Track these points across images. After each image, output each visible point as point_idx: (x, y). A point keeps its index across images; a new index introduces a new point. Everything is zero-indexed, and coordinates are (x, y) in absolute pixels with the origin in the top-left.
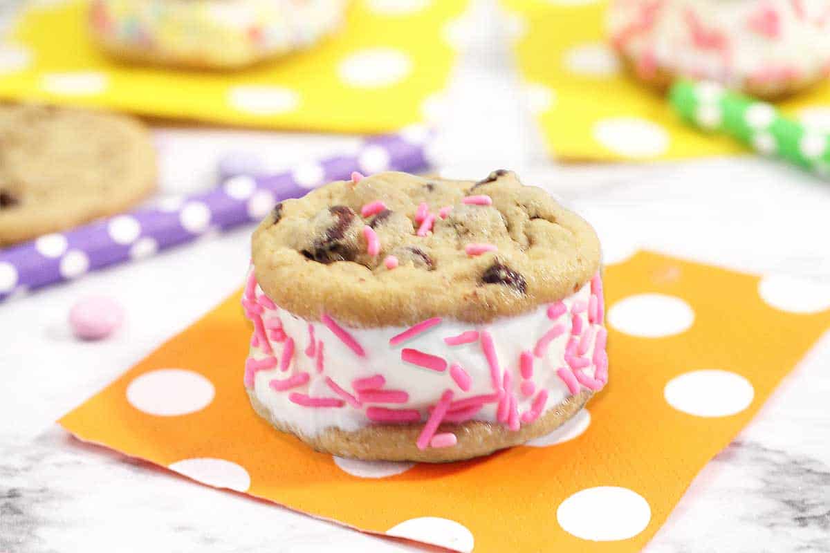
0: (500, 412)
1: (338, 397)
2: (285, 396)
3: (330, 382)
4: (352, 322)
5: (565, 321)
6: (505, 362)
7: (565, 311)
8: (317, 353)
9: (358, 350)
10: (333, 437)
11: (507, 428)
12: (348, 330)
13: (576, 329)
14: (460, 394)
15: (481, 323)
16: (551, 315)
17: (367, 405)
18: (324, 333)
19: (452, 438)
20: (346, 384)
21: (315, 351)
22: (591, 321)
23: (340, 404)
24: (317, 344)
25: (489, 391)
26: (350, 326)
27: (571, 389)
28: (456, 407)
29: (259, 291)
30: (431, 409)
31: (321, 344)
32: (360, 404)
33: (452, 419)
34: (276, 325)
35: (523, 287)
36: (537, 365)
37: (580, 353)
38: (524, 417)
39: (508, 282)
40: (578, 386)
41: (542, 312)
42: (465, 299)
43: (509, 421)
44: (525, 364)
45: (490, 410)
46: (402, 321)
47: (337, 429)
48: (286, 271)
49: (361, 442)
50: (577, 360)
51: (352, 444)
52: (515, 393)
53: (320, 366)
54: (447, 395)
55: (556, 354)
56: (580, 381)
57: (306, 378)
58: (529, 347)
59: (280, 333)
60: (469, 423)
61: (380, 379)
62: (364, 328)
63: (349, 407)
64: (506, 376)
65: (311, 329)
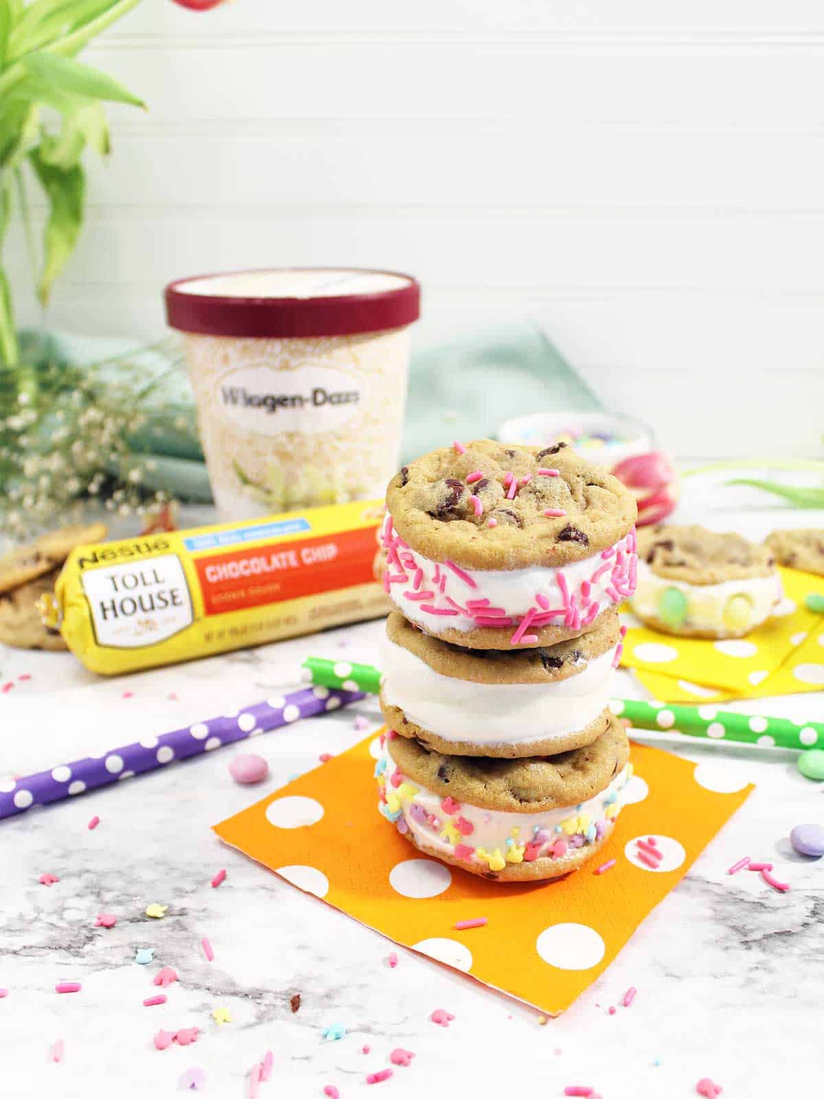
0: (566, 621)
1: (455, 609)
2: (417, 605)
3: (449, 599)
4: (467, 567)
5: (613, 559)
6: (572, 588)
7: (613, 554)
8: (440, 582)
9: (472, 583)
10: (451, 633)
11: (571, 629)
12: (465, 571)
13: (619, 560)
14: (540, 610)
15: (558, 567)
16: (604, 557)
17: (474, 616)
18: (446, 570)
19: (535, 638)
20: (461, 603)
21: (440, 580)
22: (628, 552)
23: (456, 613)
24: (441, 578)
25: (562, 608)
26: (466, 569)
27: (614, 598)
28: (537, 617)
29: (395, 534)
30: (520, 618)
31: (444, 577)
32: (471, 616)
33: (535, 624)
34: (409, 558)
35: (586, 542)
36: (593, 587)
37: (621, 576)
38: (583, 621)
39: (577, 540)
40: (619, 596)
41: (598, 556)
42: (547, 553)
43: (574, 625)
44: (585, 588)
45: (560, 618)
46: (503, 567)
47: (454, 629)
48: (418, 527)
49: (471, 638)
50: (619, 580)
51: (464, 639)
52: (577, 605)
53: (442, 588)
54: (532, 611)
55: (605, 580)
56: (620, 593)
57: (432, 595)
58: (587, 578)
59: (412, 564)
60: (545, 627)
61: (486, 601)
62: (476, 570)
63: (461, 616)
64: (572, 598)
65: (437, 568)
